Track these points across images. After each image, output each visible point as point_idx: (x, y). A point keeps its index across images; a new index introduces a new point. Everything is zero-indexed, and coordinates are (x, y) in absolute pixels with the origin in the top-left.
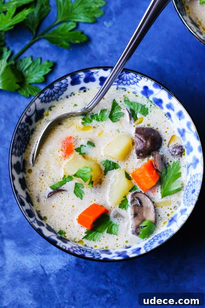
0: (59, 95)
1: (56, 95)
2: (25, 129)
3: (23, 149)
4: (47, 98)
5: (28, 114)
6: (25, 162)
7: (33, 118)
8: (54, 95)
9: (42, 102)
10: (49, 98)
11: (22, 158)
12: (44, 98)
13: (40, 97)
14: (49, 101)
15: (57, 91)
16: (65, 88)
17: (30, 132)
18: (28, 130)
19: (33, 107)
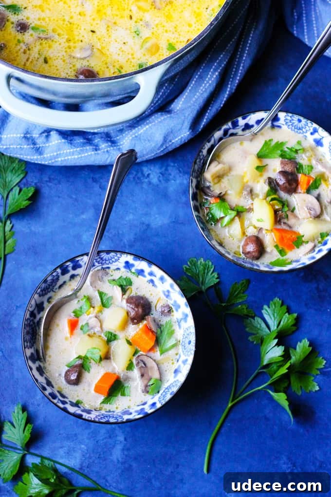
0: (54, 286)
1: (51, 287)
2: (31, 323)
3: (34, 340)
4: (44, 292)
5: (31, 309)
6: (37, 351)
7: (36, 312)
8: (49, 288)
9: (40, 296)
10: (45, 291)
11: (34, 348)
12: (41, 293)
13: (38, 292)
14: (46, 294)
15: (51, 284)
16: (58, 279)
17: (36, 324)
18: (34, 323)
19: (33, 302)
